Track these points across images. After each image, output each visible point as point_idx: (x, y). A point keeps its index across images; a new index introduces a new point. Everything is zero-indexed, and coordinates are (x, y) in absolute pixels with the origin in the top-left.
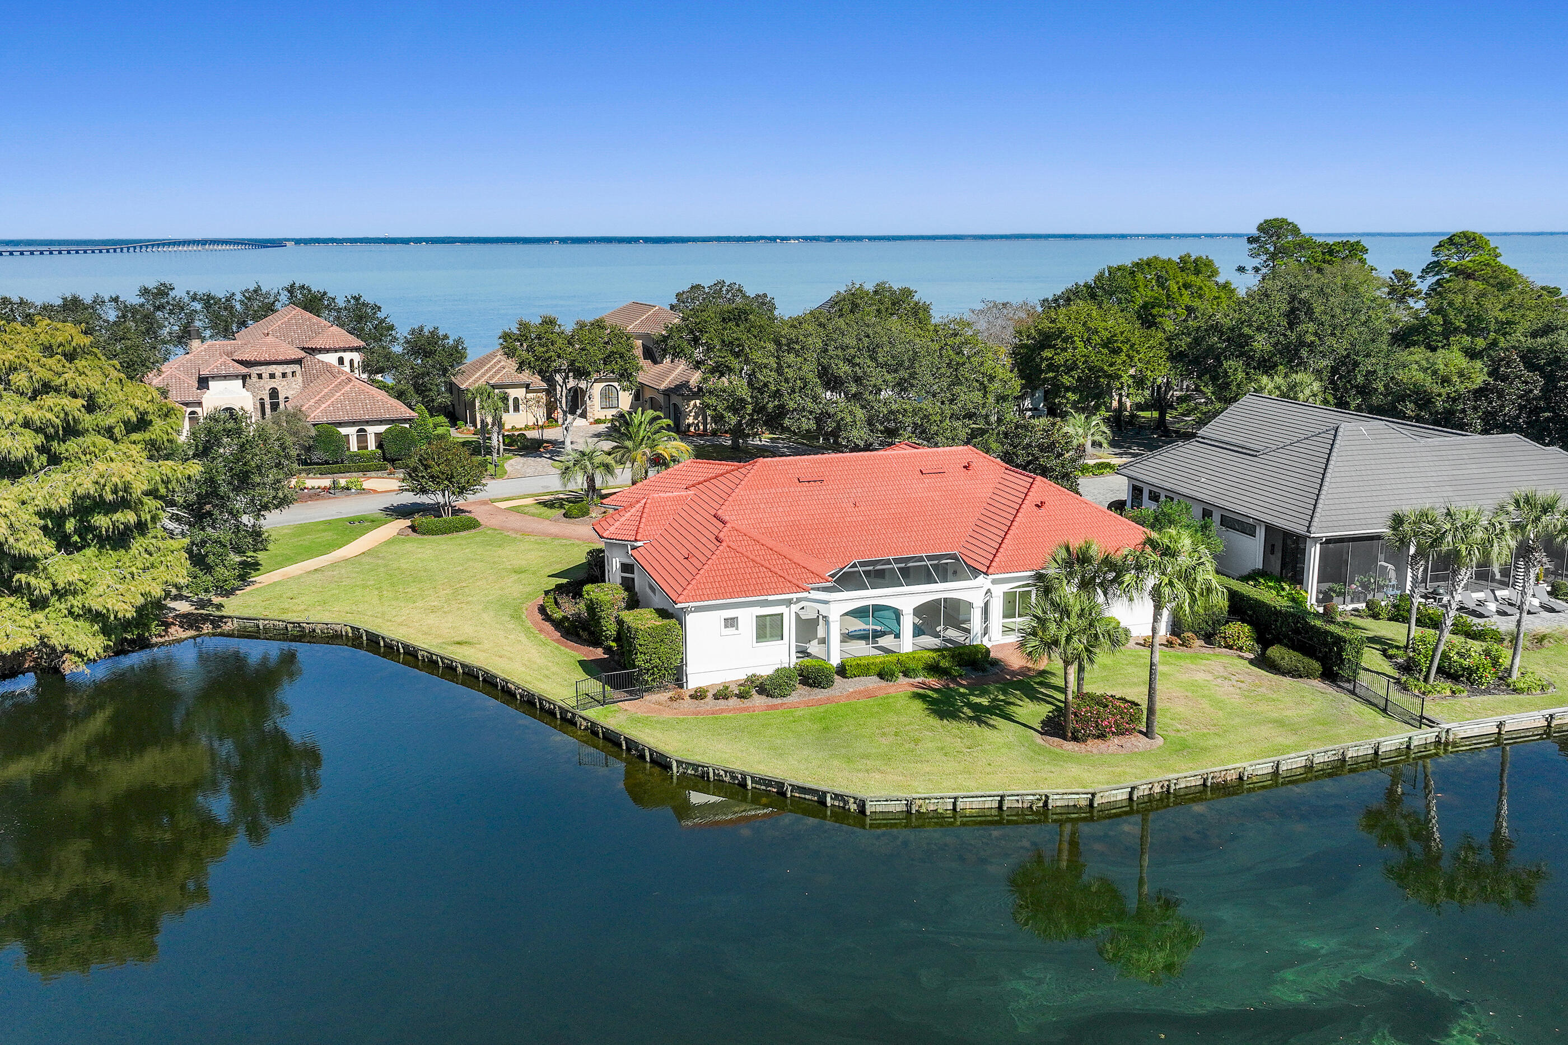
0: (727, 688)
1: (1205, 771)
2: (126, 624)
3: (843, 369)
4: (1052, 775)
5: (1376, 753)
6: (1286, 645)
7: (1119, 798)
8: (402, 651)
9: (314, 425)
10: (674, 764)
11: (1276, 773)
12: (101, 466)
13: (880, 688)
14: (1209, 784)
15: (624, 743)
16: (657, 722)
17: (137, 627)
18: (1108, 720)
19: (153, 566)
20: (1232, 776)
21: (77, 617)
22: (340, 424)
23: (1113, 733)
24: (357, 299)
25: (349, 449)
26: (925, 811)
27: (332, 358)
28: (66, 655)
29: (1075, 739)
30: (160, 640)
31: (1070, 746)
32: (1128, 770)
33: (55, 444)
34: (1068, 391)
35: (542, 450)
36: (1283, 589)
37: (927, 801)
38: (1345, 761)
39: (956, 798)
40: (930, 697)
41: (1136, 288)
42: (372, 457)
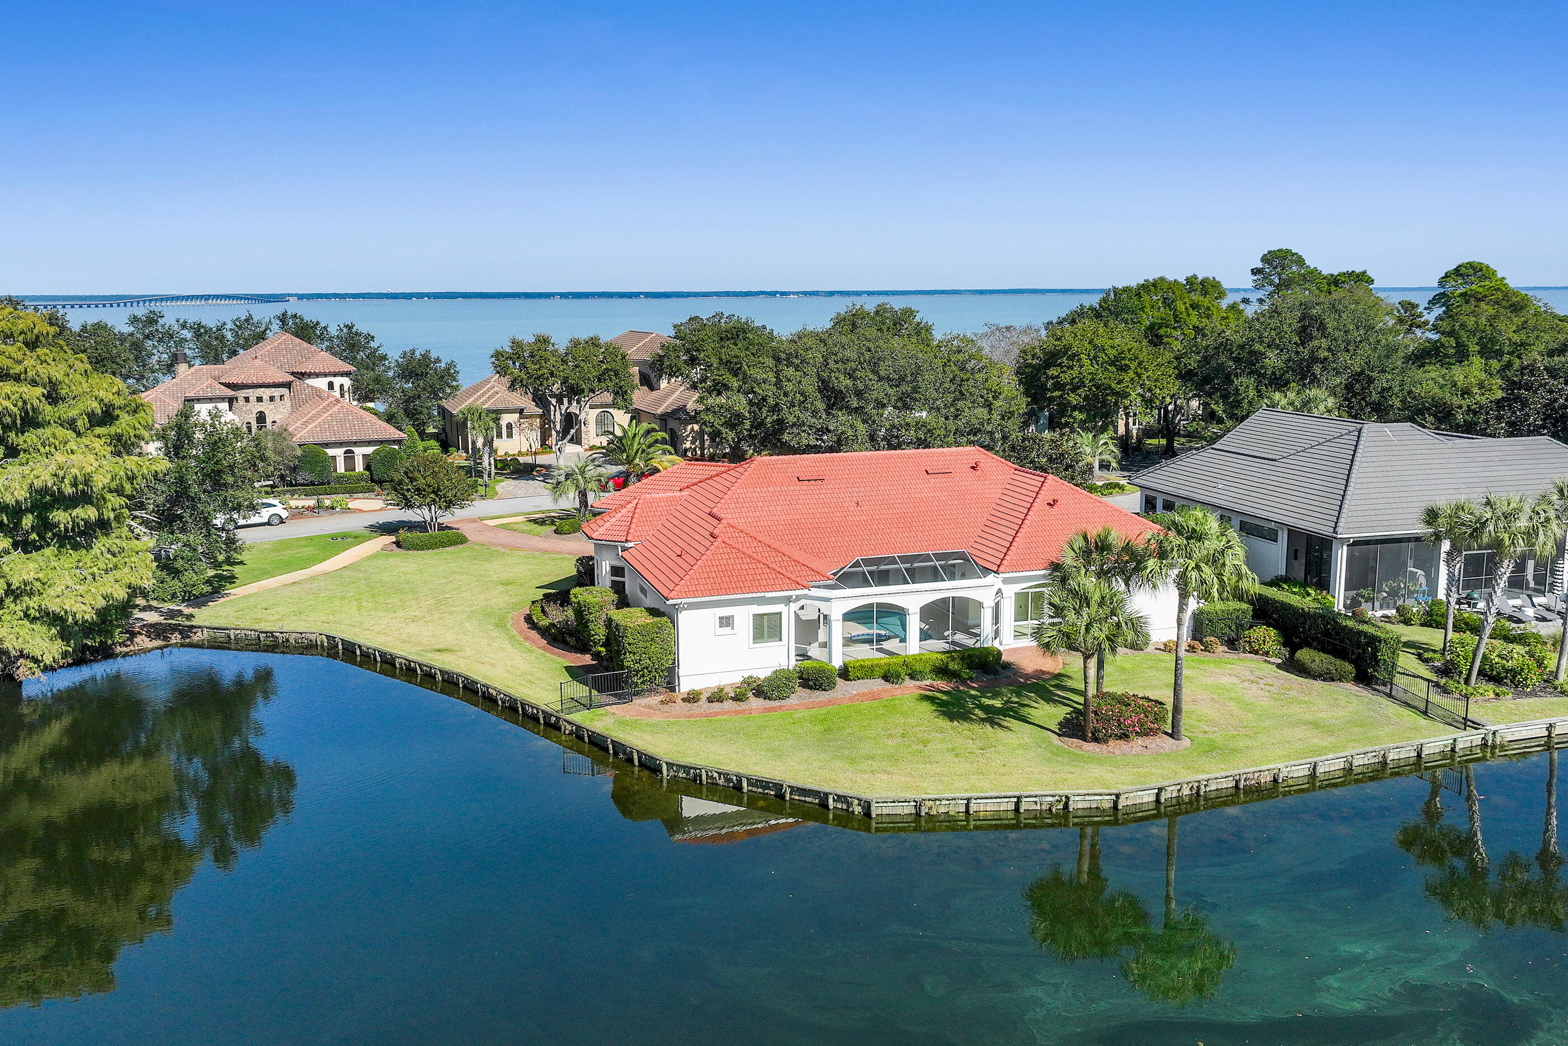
0: (721, 690)
1: (1237, 772)
2: (88, 629)
3: (844, 383)
4: (1072, 776)
5: (1419, 756)
6: (1315, 648)
7: (1145, 800)
8: (378, 659)
9: (300, 445)
10: (664, 767)
11: (1313, 776)
12: (60, 458)
13: (886, 691)
14: (1242, 786)
15: (610, 746)
16: (648, 725)
17: (100, 632)
18: (1130, 717)
19: (116, 567)
20: (1266, 778)
21: (34, 620)
22: (327, 445)
23: (1137, 733)
24: (350, 328)
25: (335, 470)
26: (935, 813)
27: (321, 383)
28: (21, 660)
29: (1096, 740)
30: (125, 649)
31: (1091, 747)
32: (1153, 771)
33: (13, 435)
34: (1074, 410)
35: (535, 473)
36: (1309, 594)
37: (938, 803)
38: (1386, 763)
39: (968, 799)
40: (939, 699)
41: (1142, 309)
42: (360, 478)
